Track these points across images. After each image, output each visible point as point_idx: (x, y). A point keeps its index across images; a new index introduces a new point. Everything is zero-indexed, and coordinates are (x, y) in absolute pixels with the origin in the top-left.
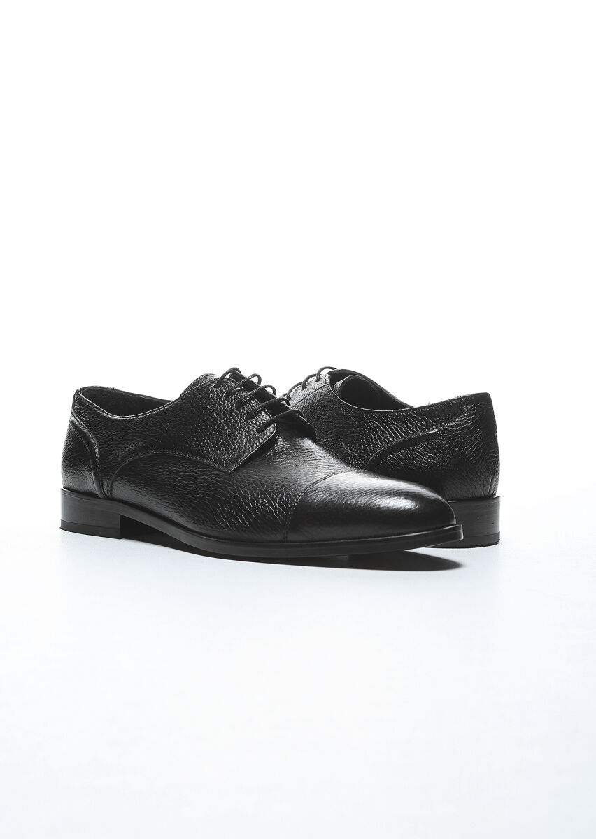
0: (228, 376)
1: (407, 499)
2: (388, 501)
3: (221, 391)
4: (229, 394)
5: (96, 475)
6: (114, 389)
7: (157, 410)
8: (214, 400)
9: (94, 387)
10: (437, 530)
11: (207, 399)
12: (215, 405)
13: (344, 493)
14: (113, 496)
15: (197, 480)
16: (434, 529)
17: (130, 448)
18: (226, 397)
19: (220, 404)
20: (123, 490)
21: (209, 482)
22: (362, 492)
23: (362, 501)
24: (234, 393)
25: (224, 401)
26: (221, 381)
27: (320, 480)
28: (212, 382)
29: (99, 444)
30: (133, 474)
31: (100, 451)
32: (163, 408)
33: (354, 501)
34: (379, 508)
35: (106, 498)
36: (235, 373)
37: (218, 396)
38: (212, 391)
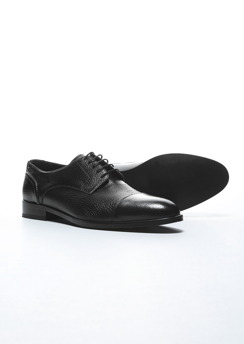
0: (89, 155)
1: (161, 204)
2: (153, 205)
3: (86, 161)
4: (90, 163)
5: (36, 195)
6: (43, 161)
7: (61, 169)
8: (84, 165)
9: (35, 160)
10: (173, 217)
11: (81, 164)
12: (84, 167)
13: (136, 202)
14: (43, 204)
15: (76, 197)
16: (172, 217)
17: (50, 184)
18: (89, 164)
19: (86, 167)
20: (47, 201)
21: (81, 198)
22: (143, 202)
23: (143, 205)
24: (92, 162)
25: (87, 166)
26: (86, 157)
27: (126, 197)
28: (83, 158)
29: (37, 183)
30: (51, 195)
31: (38, 186)
32: (63, 168)
33: (140, 205)
34: (150, 208)
35: (40, 204)
36: (92, 154)
37: (85, 163)
38: (83, 161)
